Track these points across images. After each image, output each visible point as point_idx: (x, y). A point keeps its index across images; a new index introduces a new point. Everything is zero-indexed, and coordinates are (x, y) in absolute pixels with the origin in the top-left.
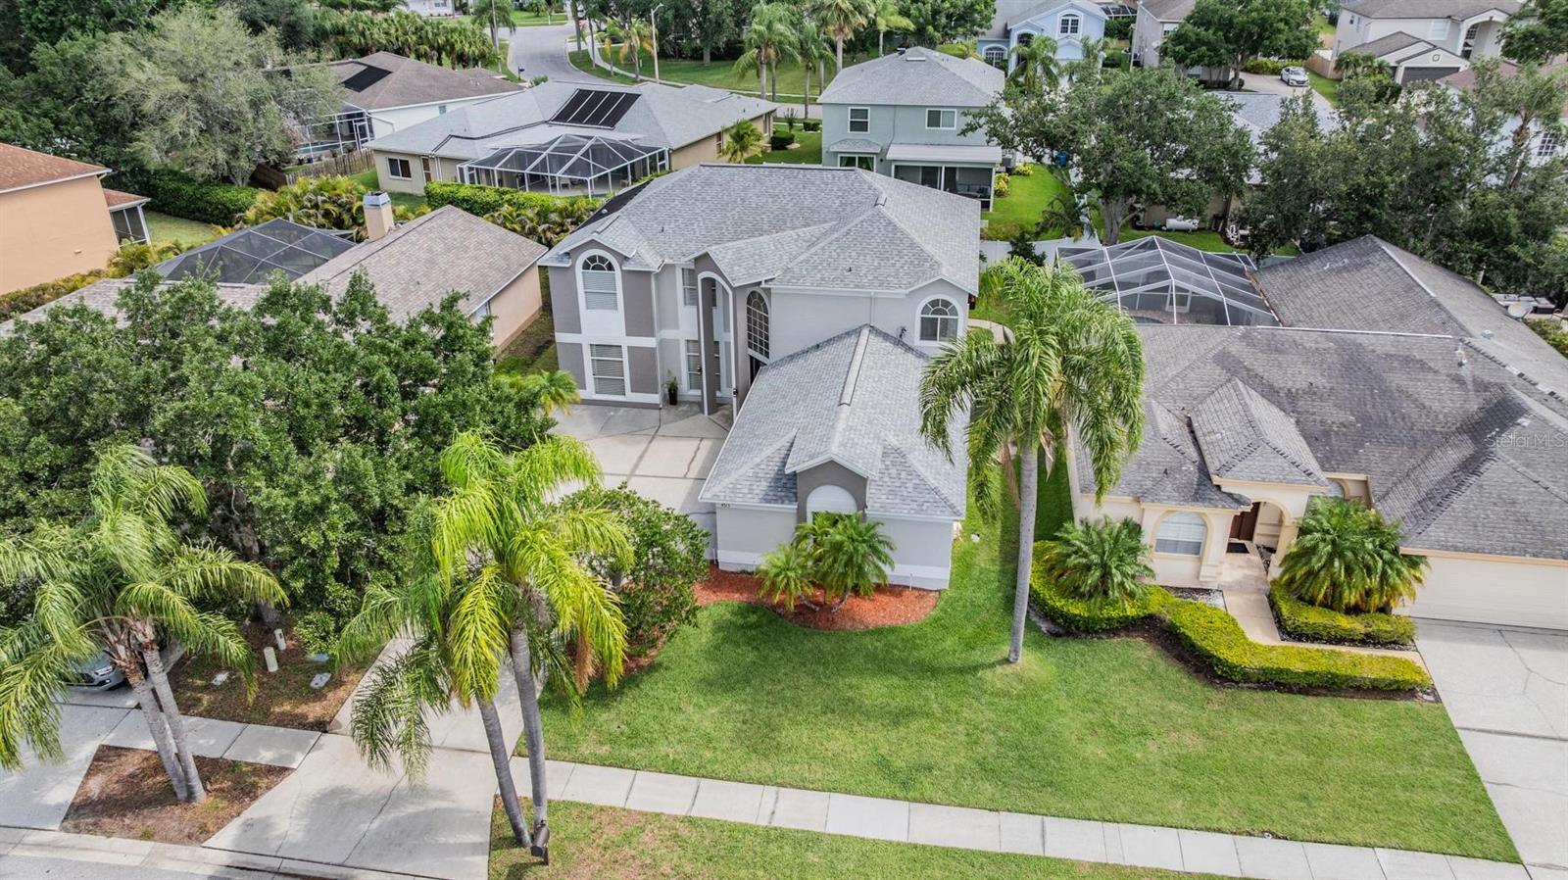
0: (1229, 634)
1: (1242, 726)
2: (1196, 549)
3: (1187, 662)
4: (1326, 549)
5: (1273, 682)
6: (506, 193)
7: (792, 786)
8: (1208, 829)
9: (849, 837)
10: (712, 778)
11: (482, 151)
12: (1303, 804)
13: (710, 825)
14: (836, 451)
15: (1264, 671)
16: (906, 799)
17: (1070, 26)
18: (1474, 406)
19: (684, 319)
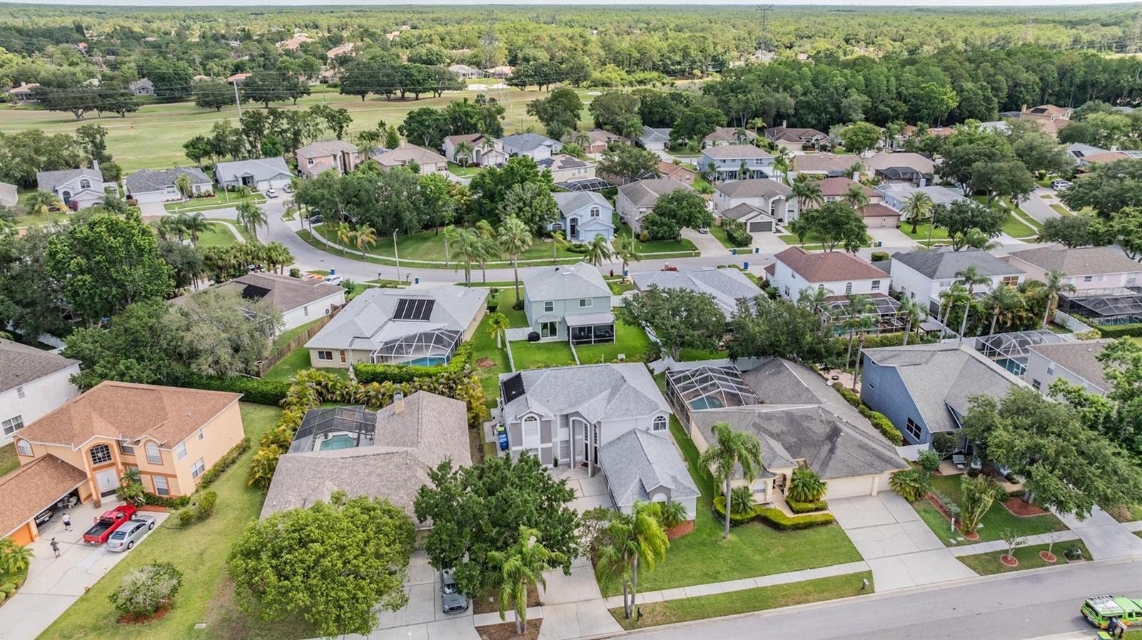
1: (793, 542)
2: (764, 491)
3: (771, 527)
4: (801, 485)
5: (796, 527)
7: (687, 586)
8: (794, 571)
9: (710, 595)
10: (663, 590)
11: (376, 344)
12: (814, 559)
13: (672, 601)
14: (661, 483)
15: (793, 525)
16: (717, 582)
17: (595, 213)
18: (828, 430)
19: (561, 434)
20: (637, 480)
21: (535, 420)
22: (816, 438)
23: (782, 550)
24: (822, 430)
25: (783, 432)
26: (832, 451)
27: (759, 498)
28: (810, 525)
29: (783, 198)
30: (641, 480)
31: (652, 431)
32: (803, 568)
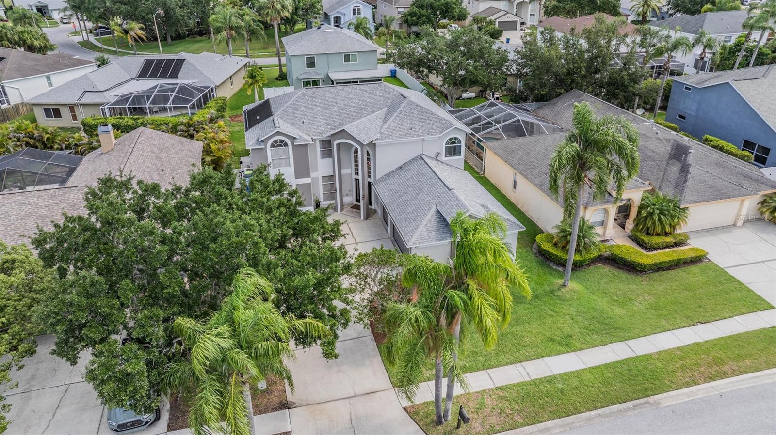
0: (637, 253)
1: (660, 288)
2: (602, 224)
3: (623, 269)
5: (659, 268)
6: (139, 119)
7: (526, 361)
8: (680, 328)
9: (566, 373)
10: (491, 368)
11: (111, 97)
12: (702, 309)
13: (508, 388)
15: (654, 265)
16: (573, 351)
17: (357, 12)
18: (669, 149)
19: (322, 167)
20: (433, 211)
21: (286, 145)
22: (657, 157)
23: (649, 298)
26: (685, 170)
27: (599, 233)
28: (677, 264)
29: (527, 0)
30: (438, 212)
31: (443, 158)
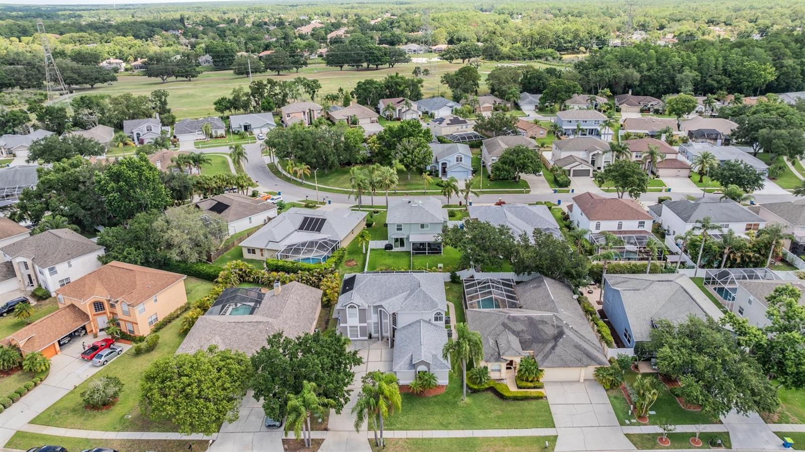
0: (506, 389)
1: (510, 409)
2: (500, 371)
4: (524, 370)
5: (516, 399)
7: (424, 430)
8: (503, 429)
9: (438, 438)
10: (409, 430)
11: (283, 246)
12: (520, 422)
14: (423, 359)
15: (514, 396)
16: (447, 430)
17: (459, 159)
18: (556, 332)
19: (372, 318)
20: (410, 355)
21: (355, 308)
22: (545, 337)
23: (500, 413)
24: (550, 331)
25: (522, 331)
26: (553, 348)
27: (494, 375)
28: (526, 398)
29: (600, 152)
30: (412, 356)
31: (433, 321)
32: (510, 427)
